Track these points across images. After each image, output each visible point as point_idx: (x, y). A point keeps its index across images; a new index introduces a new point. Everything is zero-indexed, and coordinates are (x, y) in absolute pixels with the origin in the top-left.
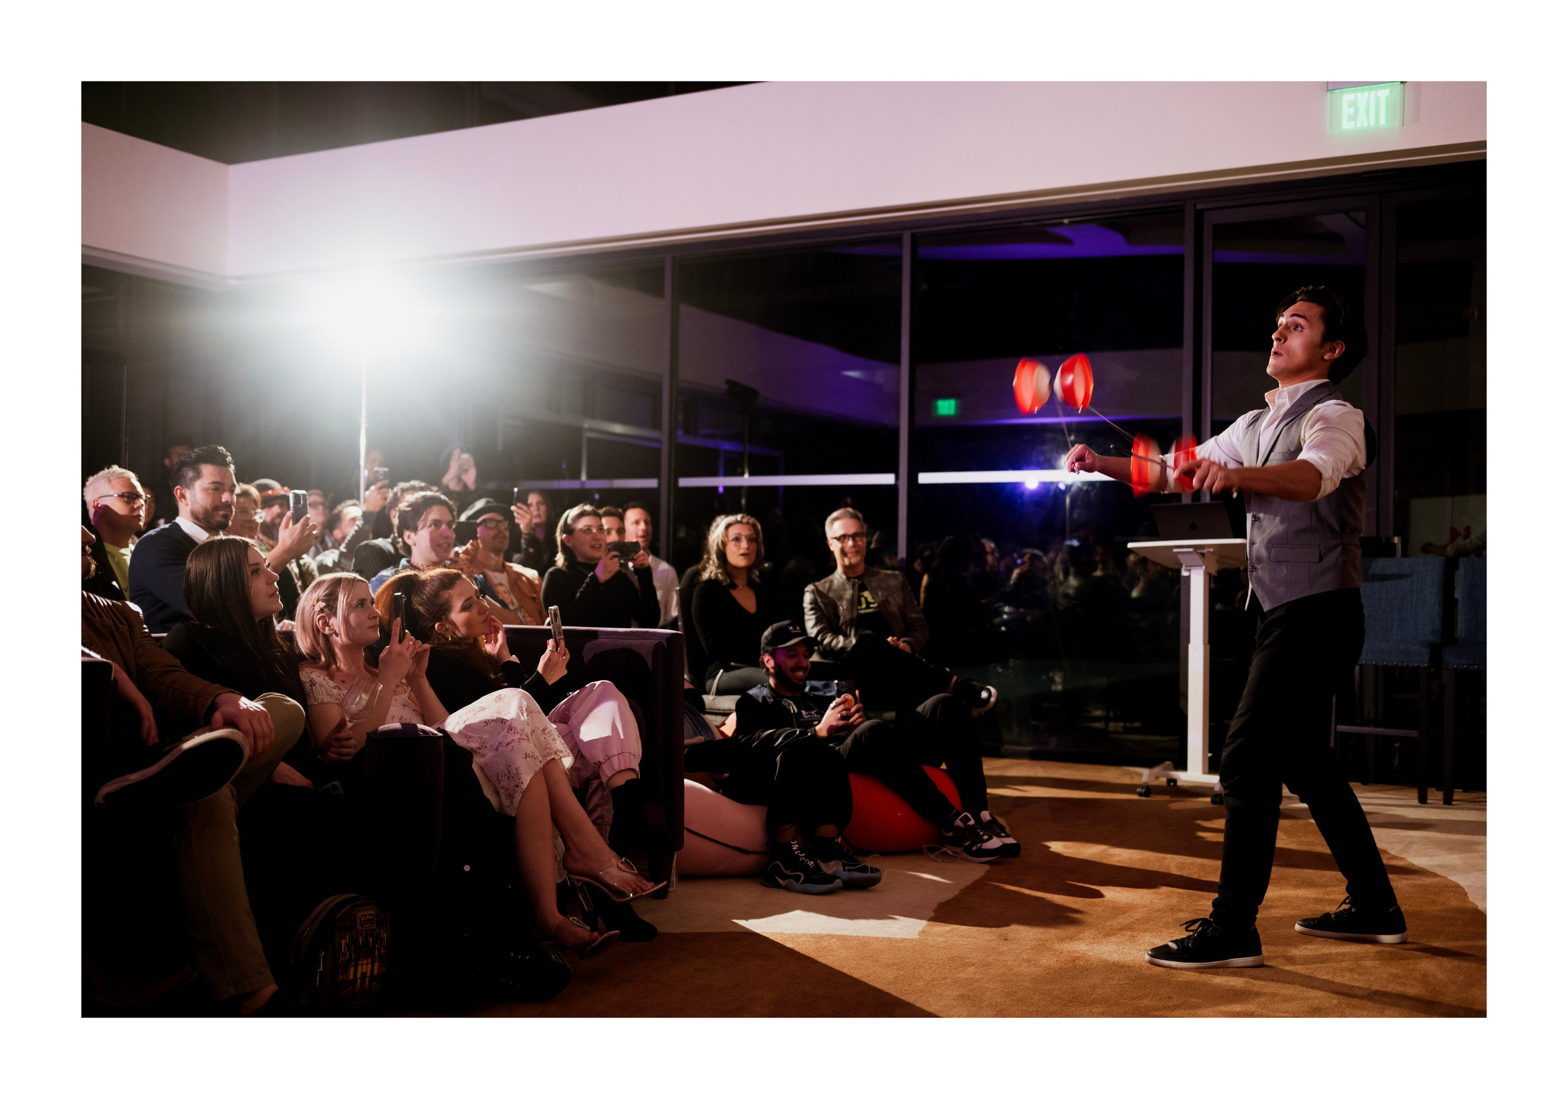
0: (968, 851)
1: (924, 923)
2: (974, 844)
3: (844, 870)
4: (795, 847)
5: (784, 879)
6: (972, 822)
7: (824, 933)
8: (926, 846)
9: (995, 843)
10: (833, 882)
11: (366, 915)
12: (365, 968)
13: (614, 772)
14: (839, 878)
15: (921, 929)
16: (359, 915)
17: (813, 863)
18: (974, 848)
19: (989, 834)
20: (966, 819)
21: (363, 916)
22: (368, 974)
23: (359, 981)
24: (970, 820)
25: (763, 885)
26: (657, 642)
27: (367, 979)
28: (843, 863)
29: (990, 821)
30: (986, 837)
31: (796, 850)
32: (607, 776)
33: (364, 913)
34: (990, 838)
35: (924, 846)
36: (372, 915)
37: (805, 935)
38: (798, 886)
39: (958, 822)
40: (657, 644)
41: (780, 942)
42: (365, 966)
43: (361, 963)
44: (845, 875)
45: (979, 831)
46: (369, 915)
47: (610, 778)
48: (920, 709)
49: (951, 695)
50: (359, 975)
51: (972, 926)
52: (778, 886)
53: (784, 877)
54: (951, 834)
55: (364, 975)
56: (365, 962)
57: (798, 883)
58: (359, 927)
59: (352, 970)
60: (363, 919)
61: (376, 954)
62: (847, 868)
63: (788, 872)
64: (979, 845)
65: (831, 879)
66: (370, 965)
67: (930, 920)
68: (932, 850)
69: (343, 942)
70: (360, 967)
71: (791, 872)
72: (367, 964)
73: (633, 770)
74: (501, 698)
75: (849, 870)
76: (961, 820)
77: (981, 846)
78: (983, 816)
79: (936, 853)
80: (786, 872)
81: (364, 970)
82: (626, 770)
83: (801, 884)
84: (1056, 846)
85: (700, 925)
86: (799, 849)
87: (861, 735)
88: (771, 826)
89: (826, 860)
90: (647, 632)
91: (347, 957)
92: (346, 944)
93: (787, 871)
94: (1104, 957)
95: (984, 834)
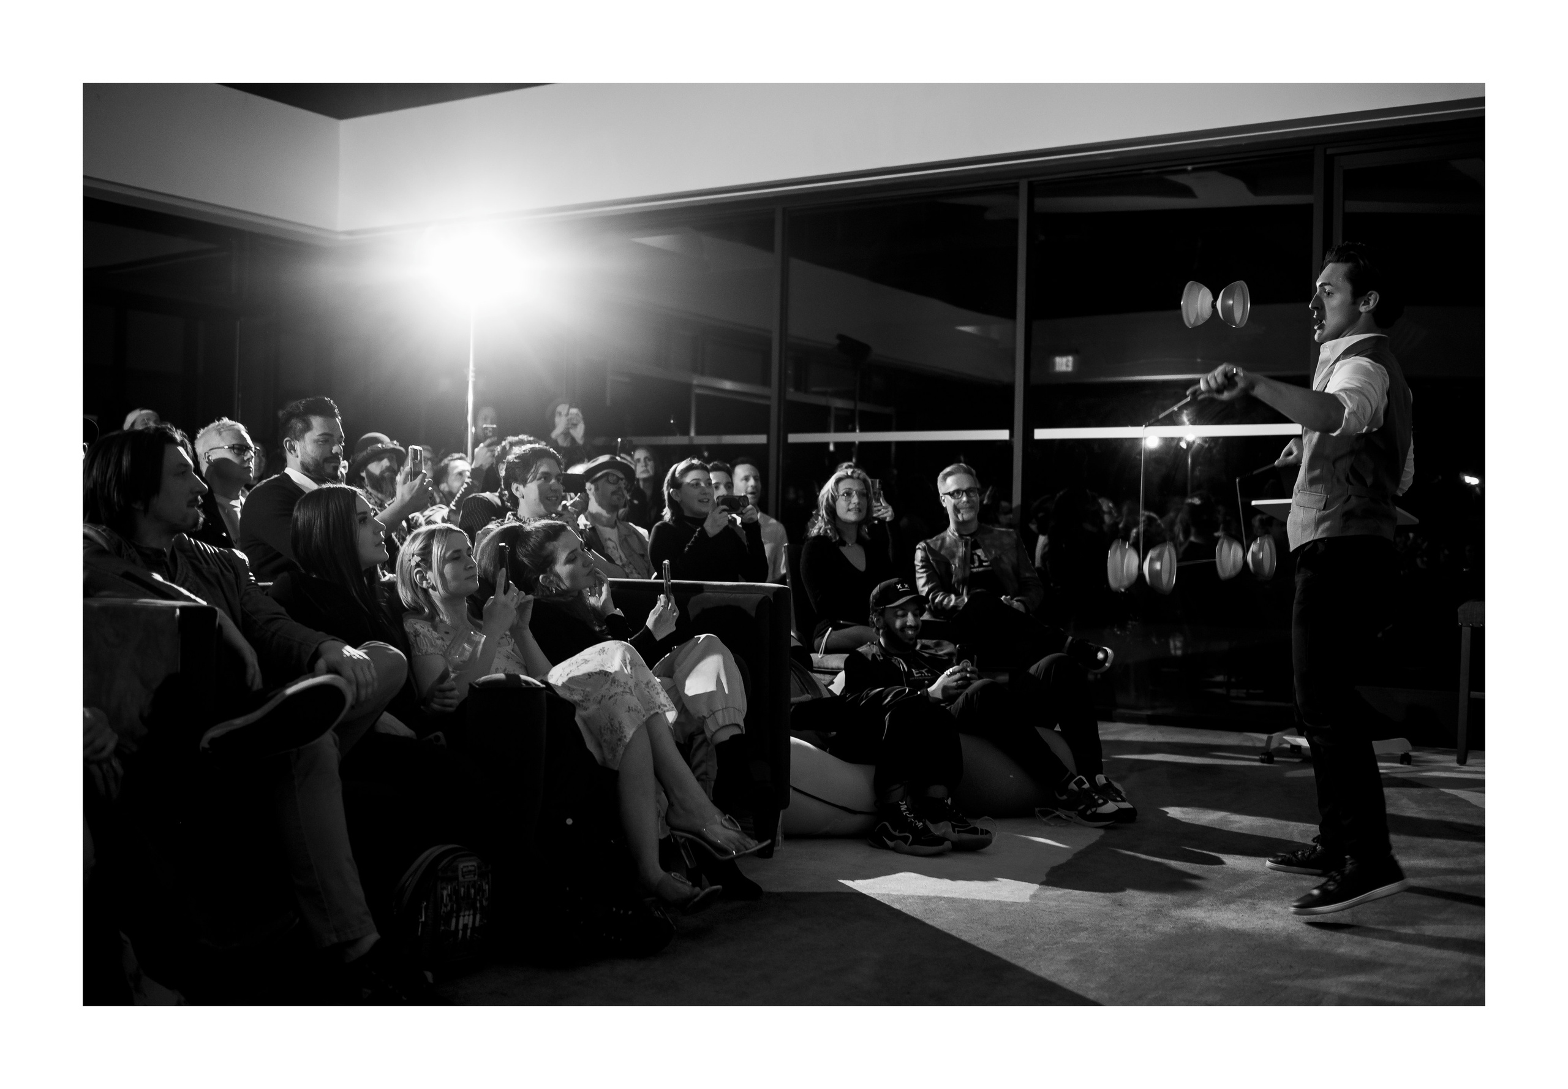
0: (1082, 815)
1: (1036, 887)
2: (1088, 808)
3: (954, 831)
4: (903, 808)
5: (891, 840)
6: (1087, 786)
7: (933, 895)
8: (1039, 809)
9: (1110, 807)
10: (942, 844)
11: (468, 867)
12: (467, 919)
13: (718, 727)
14: (948, 840)
15: (1032, 893)
16: (461, 866)
17: (922, 824)
18: (1089, 812)
19: (1104, 798)
20: (1080, 783)
21: (465, 867)
22: (470, 925)
23: (461, 932)
24: (1085, 783)
25: (871, 846)
26: (763, 596)
27: (469, 931)
28: (952, 825)
29: (1105, 784)
30: (1101, 801)
31: (905, 811)
32: (711, 731)
33: (466, 864)
34: (1105, 802)
35: (1037, 809)
36: (474, 866)
37: (913, 896)
38: (906, 847)
39: (1073, 786)
40: (764, 598)
41: (887, 903)
42: (466, 917)
43: (462, 914)
44: (954, 836)
45: (1094, 794)
46: (471, 866)
47: (715, 733)
48: (1033, 670)
49: (1066, 655)
50: (461, 926)
51: (1086, 890)
52: (886, 847)
53: (892, 838)
54: (1065, 797)
55: (465, 926)
56: (467, 913)
57: (906, 844)
58: (461, 878)
59: (454, 921)
60: (465, 870)
61: (478, 905)
62: (956, 829)
63: (897, 834)
64: (1094, 809)
65: (940, 840)
66: (471, 917)
67: (1041, 884)
68: (1045, 814)
69: (445, 893)
70: (461, 918)
71: (899, 832)
72: (469, 915)
73: (738, 725)
74: (604, 651)
75: (959, 832)
76: (1075, 783)
77: (1096, 810)
78: (1098, 779)
79: (1050, 817)
80: (893, 832)
81: (466, 922)
82: (730, 725)
83: (910, 845)
84: (1174, 812)
85: (806, 885)
86: (907, 809)
87: (973, 695)
88: (880, 786)
89: (935, 821)
90: (754, 586)
91: (449, 908)
92: (448, 895)
93: (895, 831)
94: (1223, 924)
95: (1099, 799)
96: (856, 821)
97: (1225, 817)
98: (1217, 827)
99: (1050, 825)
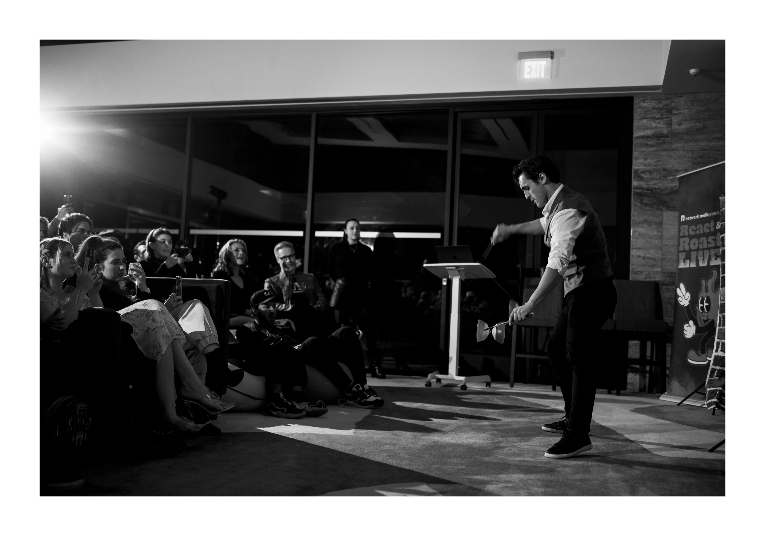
0: (360, 403)
1: (354, 430)
2: (362, 399)
3: (309, 406)
4: (281, 396)
5: (275, 412)
6: (361, 389)
7: (306, 433)
8: (339, 400)
9: (372, 398)
10: (302, 412)
11: (82, 407)
12: (80, 436)
13: (208, 345)
14: (304, 411)
15: (353, 432)
16: (78, 406)
17: (291, 403)
18: (363, 401)
19: (370, 394)
20: (358, 387)
21: (80, 407)
22: (82, 440)
23: (77, 443)
24: (360, 387)
25: (264, 415)
27: (81, 443)
28: (308, 403)
29: (368, 389)
30: (368, 396)
31: (282, 397)
32: (204, 347)
33: (81, 406)
34: (370, 396)
35: (338, 400)
36: (85, 407)
37: (296, 433)
38: (284, 415)
39: (354, 389)
40: (218, 286)
41: (285, 436)
42: (80, 435)
43: (78, 433)
44: (310, 409)
45: (364, 393)
46: (83, 407)
47: (205, 348)
48: (334, 334)
49: (349, 327)
50: (77, 440)
51: (378, 430)
52: (272, 415)
53: (276, 410)
54: (350, 395)
55: (79, 439)
56: (80, 433)
57: (283, 413)
58: (78, 413)
59: (74, 436)
60: (80, 409)
61: (86, 429)
62: (311, 405)
63: (278, 408)
64: (365, 400)
65: (300, 411)
66: (82, 435)
67: (355, 428)
68: (342, 402)
69: (70, 421)
70: (77, 435)
71: (279, 407)
72: (81, 434)
73: (217, 344)
74: (146, 304)
75: (312, 407)
76: (355, 387)
77: (366, 400)
78: (365, 386)
79: (344, 404)
80: (277, 408)
81: (80, 437)
82: (214, 344)
83: (285, 414)
85: (240, 430)
86: (283, 396)
87: (307, 344)
88: (269, 387)
89: (299, 402)
91: (71, 429)
92: (71, 422)
93: (278, 407)
94: (448, 441)
95: (367, 394)
96: (256, 403)
97: (422, 405)
98: (421, 408)
99: (345, 408)
